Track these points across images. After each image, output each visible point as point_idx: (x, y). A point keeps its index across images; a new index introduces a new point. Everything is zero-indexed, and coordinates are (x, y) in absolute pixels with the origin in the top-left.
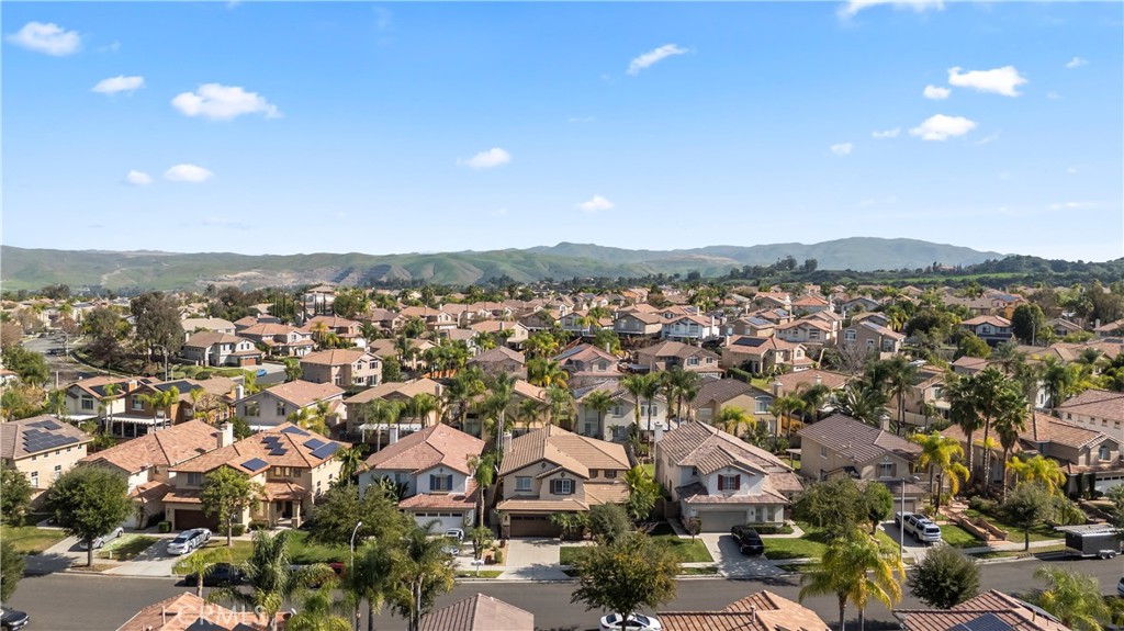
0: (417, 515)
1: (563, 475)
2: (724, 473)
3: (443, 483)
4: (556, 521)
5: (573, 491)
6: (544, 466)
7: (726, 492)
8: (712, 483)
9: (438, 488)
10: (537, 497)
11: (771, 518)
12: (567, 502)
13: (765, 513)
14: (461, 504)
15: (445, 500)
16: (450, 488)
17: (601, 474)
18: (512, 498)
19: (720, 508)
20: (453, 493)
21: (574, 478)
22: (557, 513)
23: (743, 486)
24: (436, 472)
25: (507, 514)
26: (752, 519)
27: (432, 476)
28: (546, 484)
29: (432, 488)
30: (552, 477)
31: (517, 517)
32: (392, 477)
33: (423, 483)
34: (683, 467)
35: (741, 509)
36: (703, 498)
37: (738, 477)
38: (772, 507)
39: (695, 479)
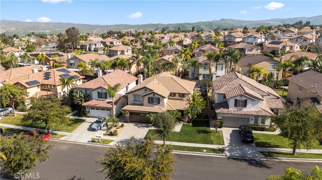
0: (91, 109)
1: (154, 95)
2: (238, 98)
3: (103, 96)
4: (148, 117)
5: (159, 103)
6: (146, 90)
7: (239, 108)
8: (231, 103)
9: (101, 97)
10: (142, 105)
11: (263, 122)
12: (155, 108)
13: (260, 120)
14: (109, 106)
15: (103, 103)
16: (106, 98)
17: (177, 95)
18: (131, 105)
19: (234, 116)
20: (108, 100)
21: (159, 97)
22: (149, 113)
23: (249, 105)
24: (100, 90)
25: (128, 112)
26: (252, 122)
27: (98, 92)
28: (146, 99)
29: (99, 97)
30: (149, 96)
31: (132, 113)
32: (84, 91)
33: (95, 95)
34: (218, 94)
35: (246, 117)
36: (225, 111)
37: (246, 101)
38: (264, 118)
39: (225, 100)
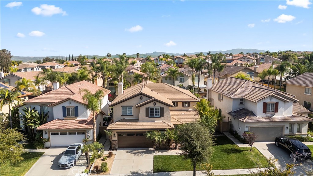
0: (52, 134)
1: (155, 104)
2: (268, 101)
3: (72, 111)
4: (150, 137)
5: (162, 115)
6: (141, 98)
7: (268, 114)
8: (258, 109)
9: (69, 115)
10: (137, 120)
11: (299, 131)
12: (158, 123)
13: (296, 127)
14: (84, 126)
15: (72, 124)
16: (77, 115)
17: (180, 104)
18: (119, 121)
19: (265, 125)
20: (79, 119)
21: (162, 106)
22: (151, 131)
23: (280, 109)
24: (66, 104)
25: (115, 132)
26: (287, 132)
27: (64, 108)
28: (143, 110)
29: (64, 115)
30: (147, 106)
31: (121, 134)
32: (38, 108)
33: (58, 112)
34: (234, 99)
35: (279, 126)
36: (253, 119)
37: (277, 104)
38: (300, 124)
